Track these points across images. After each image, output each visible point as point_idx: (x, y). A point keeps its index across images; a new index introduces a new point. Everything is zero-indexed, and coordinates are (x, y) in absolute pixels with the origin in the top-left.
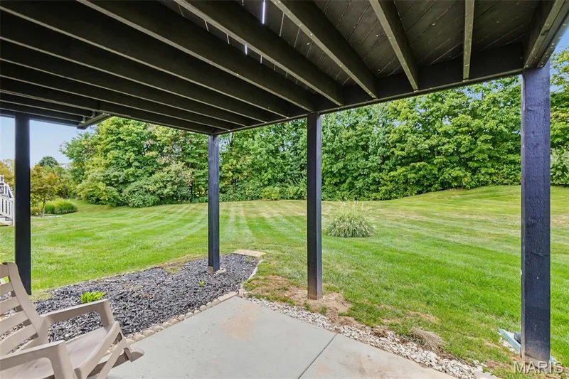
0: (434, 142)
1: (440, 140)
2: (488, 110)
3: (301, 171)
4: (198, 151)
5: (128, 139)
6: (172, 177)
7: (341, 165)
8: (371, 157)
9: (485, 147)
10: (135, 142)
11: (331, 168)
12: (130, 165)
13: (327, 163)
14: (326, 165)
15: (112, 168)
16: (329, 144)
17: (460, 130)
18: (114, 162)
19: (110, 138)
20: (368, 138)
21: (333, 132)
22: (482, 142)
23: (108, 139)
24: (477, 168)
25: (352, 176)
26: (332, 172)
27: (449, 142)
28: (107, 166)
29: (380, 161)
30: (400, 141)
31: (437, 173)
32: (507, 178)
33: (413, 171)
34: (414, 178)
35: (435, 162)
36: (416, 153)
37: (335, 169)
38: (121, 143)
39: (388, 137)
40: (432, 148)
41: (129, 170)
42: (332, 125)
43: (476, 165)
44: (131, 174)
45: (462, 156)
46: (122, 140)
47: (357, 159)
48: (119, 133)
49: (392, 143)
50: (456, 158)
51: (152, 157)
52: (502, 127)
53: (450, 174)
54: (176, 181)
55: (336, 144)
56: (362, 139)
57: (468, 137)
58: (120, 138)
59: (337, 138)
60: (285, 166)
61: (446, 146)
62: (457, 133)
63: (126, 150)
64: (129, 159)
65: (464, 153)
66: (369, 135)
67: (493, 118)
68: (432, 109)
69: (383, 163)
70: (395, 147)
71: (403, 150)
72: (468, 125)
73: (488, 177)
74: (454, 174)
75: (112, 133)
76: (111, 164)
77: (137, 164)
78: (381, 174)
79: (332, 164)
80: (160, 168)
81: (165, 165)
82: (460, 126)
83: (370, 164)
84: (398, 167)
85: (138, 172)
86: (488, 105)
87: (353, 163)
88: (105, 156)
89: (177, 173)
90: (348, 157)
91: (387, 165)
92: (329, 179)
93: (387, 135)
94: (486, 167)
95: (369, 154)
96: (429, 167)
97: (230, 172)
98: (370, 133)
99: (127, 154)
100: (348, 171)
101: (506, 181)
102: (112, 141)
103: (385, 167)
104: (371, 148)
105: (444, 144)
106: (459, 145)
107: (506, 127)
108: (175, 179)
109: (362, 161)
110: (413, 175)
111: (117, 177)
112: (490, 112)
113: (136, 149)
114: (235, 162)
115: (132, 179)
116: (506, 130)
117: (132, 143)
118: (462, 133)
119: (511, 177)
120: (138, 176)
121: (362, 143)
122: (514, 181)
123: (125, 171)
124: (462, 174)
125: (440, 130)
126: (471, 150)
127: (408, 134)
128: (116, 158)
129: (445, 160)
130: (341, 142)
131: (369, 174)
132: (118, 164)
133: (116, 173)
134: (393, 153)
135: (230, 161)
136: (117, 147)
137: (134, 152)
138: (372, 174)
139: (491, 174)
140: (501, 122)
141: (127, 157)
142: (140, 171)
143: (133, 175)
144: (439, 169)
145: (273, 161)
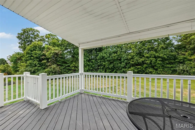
0: (143, 60)
1: (145, 59)
2: (160, 50)
3: (98, 67)
4: (61, 60)
5: (35, 56)
6: (52, 70)
7: (112, 65)
8: (123, 63)
9: (160, 62)
10: (38, 57)
11: (109, 66)
12: (36, 66)
13: (108, 65)
14: (107, 65)
15: (29, 67)
16: (108, 58)
17: (151, 56)
18: (29, 65)
19: (28, 56)
20: (121, 57)
21: (109, 54)
22: (159, 61)
23: (27, 56)
24: (157, 69)
25: (116, 69)
26: (109, 68)
27: (148, 60)
28: (27, 66)
29: (125, 65)
30: (132, 58)
31: (144, 70)
32: (166, 72)
33: (136, 69)
34: (137, 71)
35: (144, 66)
36: (137, 63)
37: (110, 67)
38: (32, 58)
39: (128, 57)
40: (143, 61)
41: (35, 67)
42: (109, 52)
43: (157, 68)
44: (36, 69)
45: (152, 65)
46: (33, 56)
47: (117, 64)
48: (32, 54)
49: (129, 59)
50: (150, 65)
51: (44, 63)
52: (165, 56)
53: (149, 71)
54: (53, 72)
55: (110, 58)
56: (119, 57)
57: (154, 59)
58: (32, 55)
59: (111, 56)
60: (93, 65)
61: (147, 62)
62: (151, 57)
63: (35, 60)
64: (35, 64)
65: (153, 64)
66: (121, 56)
67: (162, 53)
68: (142, 49)
69: (126, 65)
70: (130, 60)
71: (133, 61)
72: (154, 55)
73: (161, 72)
74: (150, 71)
75: (29, 54)
76: (28, 65)
77: (39, 65)
78: (126, 69)
79: (109, 65)
80: (47, 66)
81: (49, 65)
82: (151, 55)
83: (122, 66)
84: (131, 67)
85: (39, 68)
86: (160, 49)
87: (116, 65)
88: (26, 62)
89: (54, 68)
90: (115, 63)
91: (128, 66)
92: (108, 70)
93: (127, 56)
94: (160, 68)
95: (122, 62)
96: (142, 68)
97: (73, 67)
98: (122, 55)
99: (35, 61)
100: (114, 67)
101: (166, 73)
102: (29, 57)
103: (127, 67)
104: (122, 60)
105: (146, 61)
106: (151, 61)
107: (166, 56)
108: (53, 71)
109: (119, 64)
110: (136, 70)
111: (31, 70)
112: (161, 51)
113: (38, 60)
114: (75, 64)
115: (37, 71)
116: (166, 57)
117: (37, 58)
118: (152, 57)
119: (168, 72)
120: (39, 70)
121: (119, 58)
122: (169, 73)
123: (34, 68)
124: (152, 71)
125: (145, 56)
126: (155, 63)
127: (135, 57)
128: (30, 63)
129: (147, 66)
130: (112, 58)
131: (122, 69)
132: (31, 65)
133: (31, 69)
134: (130, 62)
135: (73, 63)
136: (31, 59)
137: (37, 61)
138: (123, 69)
139: (161, 71)
140: (165, 54)
141: (35, 63)
142: (40, 68)
143: (37, 69)
144: (145, 69)
145: (89, 63)
